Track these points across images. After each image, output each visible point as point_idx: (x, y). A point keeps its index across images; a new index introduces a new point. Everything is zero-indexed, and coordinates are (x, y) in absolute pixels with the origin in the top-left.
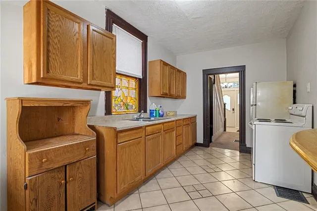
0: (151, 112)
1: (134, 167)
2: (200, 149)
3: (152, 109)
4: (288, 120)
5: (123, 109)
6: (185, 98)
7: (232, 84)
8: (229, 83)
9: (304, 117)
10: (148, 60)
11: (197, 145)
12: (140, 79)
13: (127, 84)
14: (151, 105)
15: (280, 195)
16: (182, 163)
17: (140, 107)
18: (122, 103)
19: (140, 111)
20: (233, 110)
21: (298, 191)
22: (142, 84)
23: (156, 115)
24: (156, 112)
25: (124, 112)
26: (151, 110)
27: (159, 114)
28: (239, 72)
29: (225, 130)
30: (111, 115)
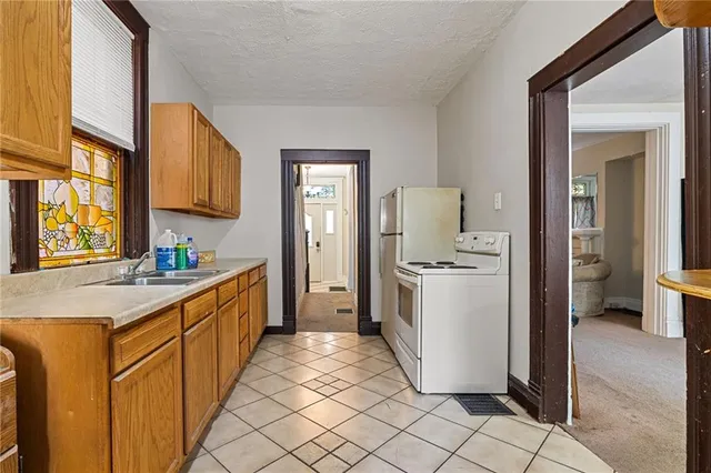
0: (162, 256)
1: (158, 438)
2: (280, 340)
3: (164, 247)
4: (457, 263)
5: (74, 249)
6: (237, 217)
7: (319, 189)
8: (313, 186)
9: (496, 255)
10: (152, 99)
11: (269, 331)
12: (126, 152)
13: (86, 163)
14: (162, 234)
15: (473, 411)
16: (254, 385)
17: (126, 239)
18: (69, 228)
19: (127, 254)
20: (318, 245)
21: (488, 394)
22: (132, 168)
23: (177, 263)
24: (177, 256)
25: (77, 257)
26: (160, 250)
27: (187, 258)
28: (357, 163)
29: (307, 291)
30: (38, 268)
